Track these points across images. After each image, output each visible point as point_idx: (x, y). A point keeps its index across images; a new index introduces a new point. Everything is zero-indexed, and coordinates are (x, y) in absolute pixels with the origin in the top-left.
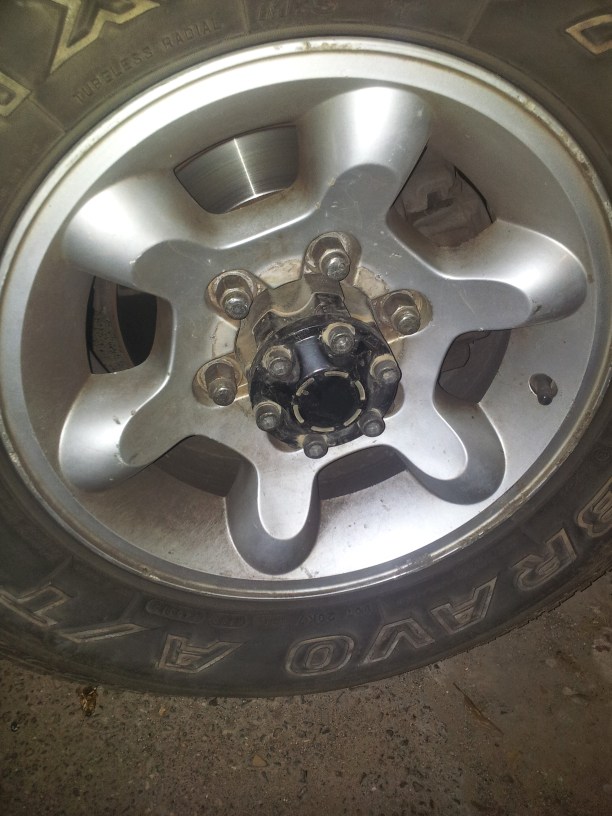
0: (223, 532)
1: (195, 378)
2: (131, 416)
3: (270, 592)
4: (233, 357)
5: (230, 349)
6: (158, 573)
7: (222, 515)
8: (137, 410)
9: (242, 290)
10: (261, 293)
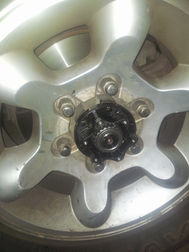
0: (70, 211)
1: (52, 145)
2: (24, 166)
3: (93, 236)
4: (68, 135)
5: (67, 131)
6: (43, 234)
7: (69, 204)
8: (26, 163)
9: (70, 104)
10: (79, 105)
